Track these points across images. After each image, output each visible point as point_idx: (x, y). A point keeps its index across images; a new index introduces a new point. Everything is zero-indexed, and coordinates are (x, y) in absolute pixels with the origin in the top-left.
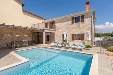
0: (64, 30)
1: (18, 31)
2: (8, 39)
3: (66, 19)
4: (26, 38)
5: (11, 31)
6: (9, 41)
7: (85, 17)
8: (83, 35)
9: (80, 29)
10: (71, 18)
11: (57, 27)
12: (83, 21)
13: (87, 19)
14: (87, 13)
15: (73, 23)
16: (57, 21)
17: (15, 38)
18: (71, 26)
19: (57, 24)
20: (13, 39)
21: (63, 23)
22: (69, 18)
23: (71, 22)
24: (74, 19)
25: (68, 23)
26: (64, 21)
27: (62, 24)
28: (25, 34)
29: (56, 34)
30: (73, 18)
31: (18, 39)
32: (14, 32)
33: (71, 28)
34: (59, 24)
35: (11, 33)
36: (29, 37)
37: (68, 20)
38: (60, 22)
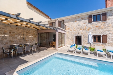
0: (77, 30)
1: (20, 30)
2: (5, 41)
3: (81, 18)
4: (30, 40)
5: (10, 29)
6: (7, 45)
7: (108, 14)
9: (101, 29)
10: (88, 16)
11: (67, 27)
12: (104, 20)
13: (110, 17)
14: (111, 10)
15: (90, 22)
16: (68, 20)
17: (15, 40)
18: (88, 26)
19: (67, 23)
20: (12, 42)
21: (76, 22)
22: (84, 16)
23: (87, 21)
24: (92, 17)
25: (82, 22)
26: (78, 20)
27: (75, 24)
28: (29, 34)
29: (66, 35)
30: (90, 17)
31: (20, 41)
32: (15, 31)
33: (88, 28)
34: (71, 23)
35: (10, 33)
36: (35, 39)
37: (83, 19)
38: (72, 21)
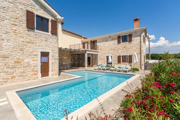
0: (108, 51)
3: (111, 38)
4: (65, 61)
7: (133, 36)
8: (130, 57)
9: (128, 50)
10: (117, 37)
11: (99, 48)
12: (130, 41)
13: (135, 38)
14: (136, 32)
15: (119, 42)
16: (100, 40)
18: (117, 46)
19: (100, 44)
22: (114, 37)
23: (116, 41)
25: (113, 42)
26: (109, 40)
27: (106, 44)
29: (99, 56)
30: (119, 37)
33: (117, 49)
34: (102, 43)
36: (68, 60)
37: (113, 39)
